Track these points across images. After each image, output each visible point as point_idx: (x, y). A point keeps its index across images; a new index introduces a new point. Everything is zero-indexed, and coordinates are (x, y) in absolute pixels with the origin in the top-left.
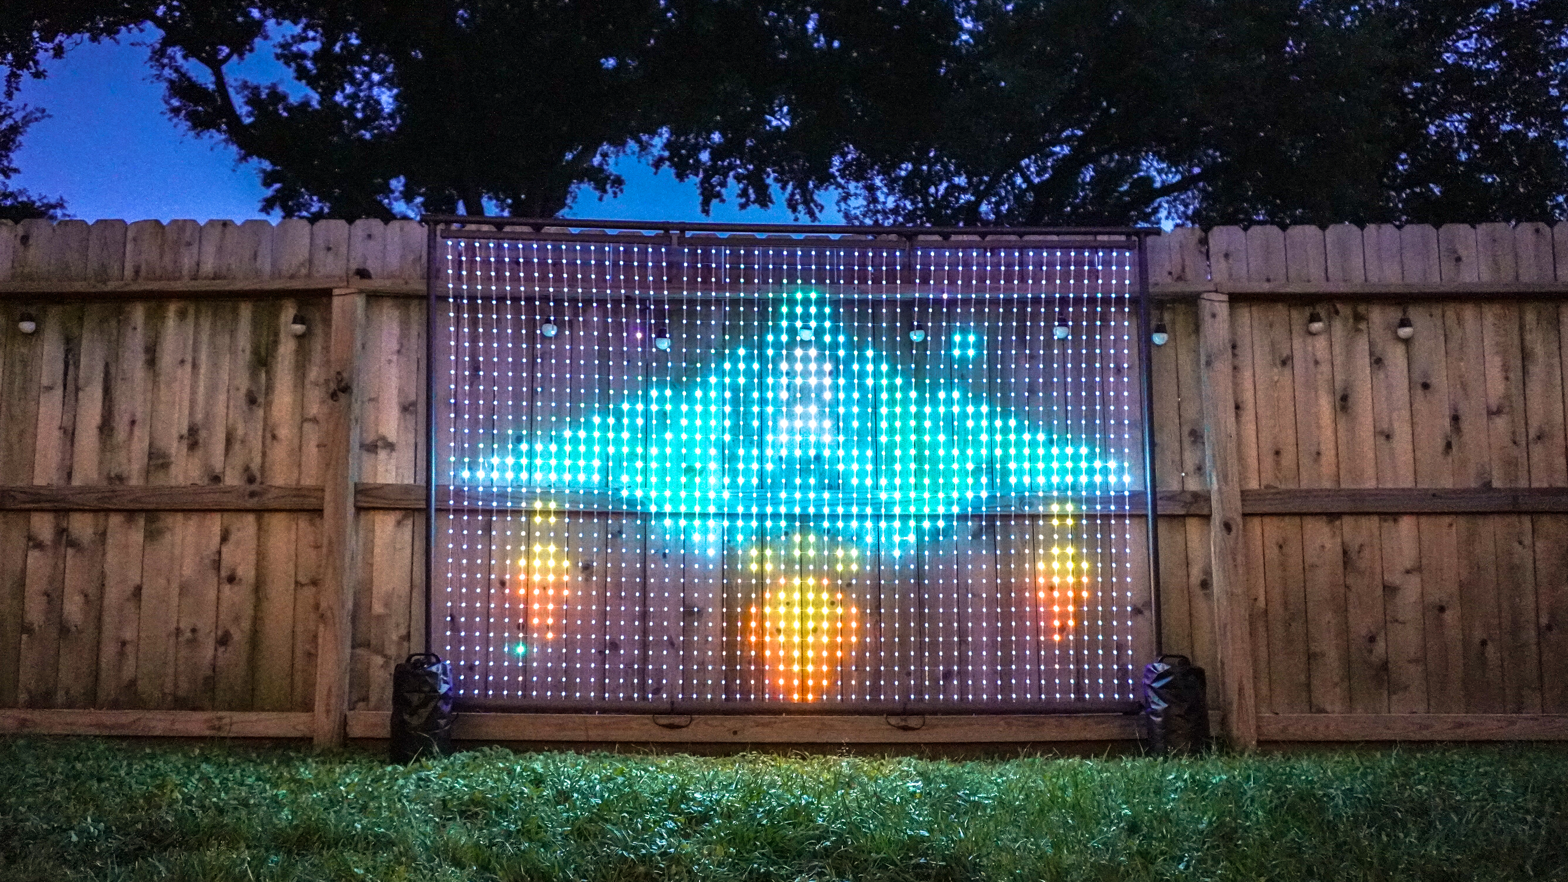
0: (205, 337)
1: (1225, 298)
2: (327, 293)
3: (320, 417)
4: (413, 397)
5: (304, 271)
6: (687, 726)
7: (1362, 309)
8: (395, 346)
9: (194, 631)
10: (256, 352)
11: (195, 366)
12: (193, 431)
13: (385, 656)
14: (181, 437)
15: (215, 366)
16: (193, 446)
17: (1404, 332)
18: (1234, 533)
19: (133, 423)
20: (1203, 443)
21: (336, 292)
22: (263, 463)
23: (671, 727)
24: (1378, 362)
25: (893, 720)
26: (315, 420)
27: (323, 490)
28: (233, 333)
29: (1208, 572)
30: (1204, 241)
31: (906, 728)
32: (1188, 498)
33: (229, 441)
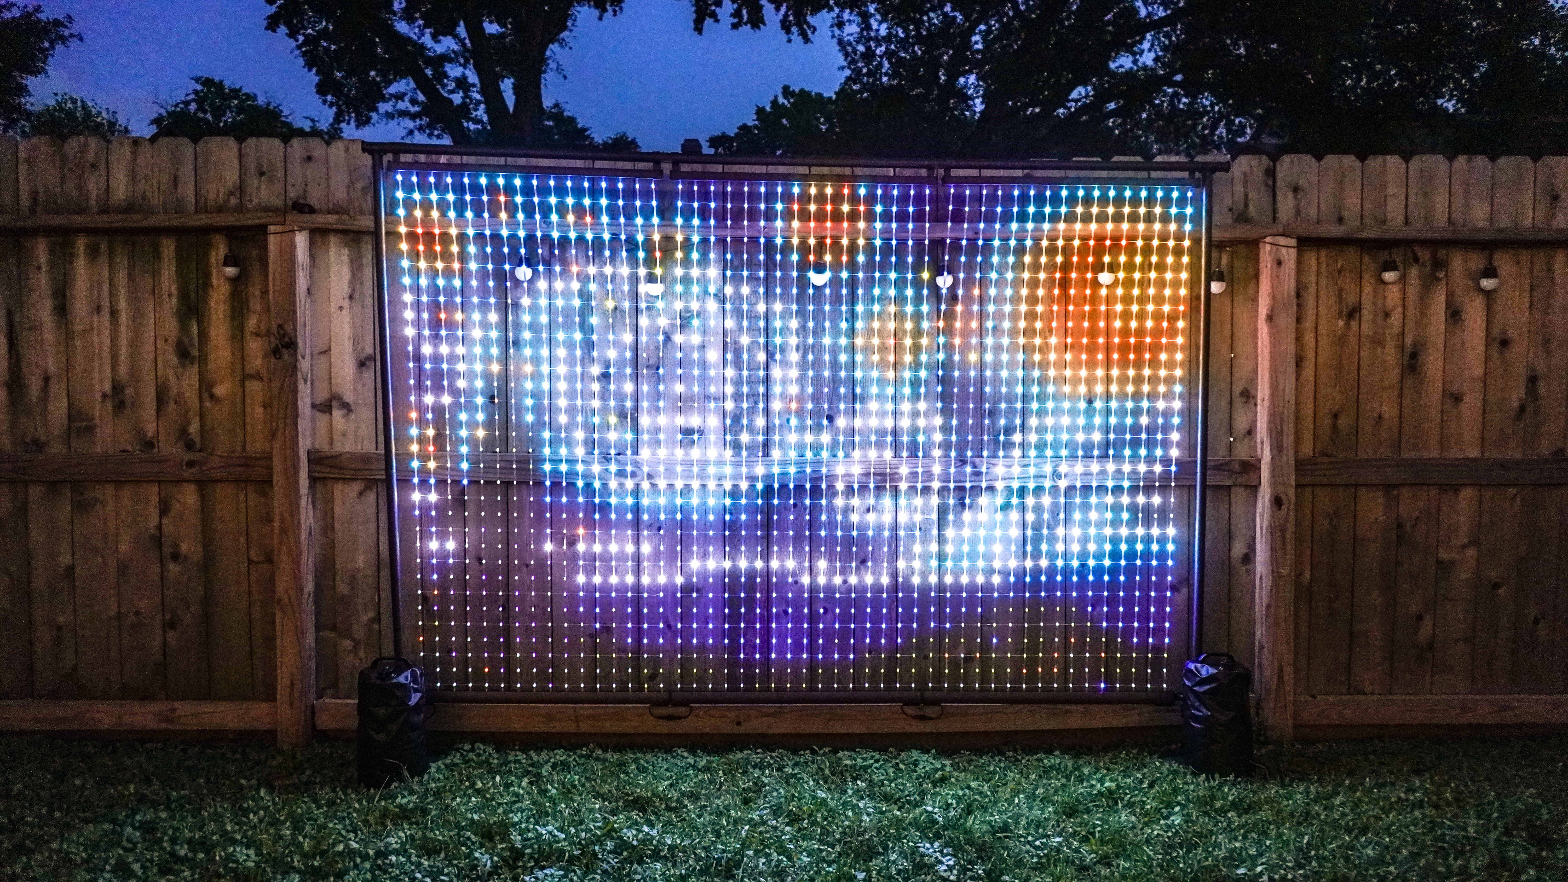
0: (122, 278)
1: (1293, 242)
2: (263, 229)
3: (264, 373)
4: (369, 350)
5: (234, 201)
6: (686, 717)
7: (1441, 253)
8: (346, 290)
9: (137, 613)
10: (183, 295)
11: (114, 314)
12: (117, 388)
13: (353, 640)
14: (104, 396)
15: (137, 315)
16: (120, 406)
17: (1487, 283)
18: (1284, 507)
19: (47, 379)
20: (1256, 404)
21: (272, 229)
22: (202, 426)
23: (670, 718)
24: (1454, 315)
25: (909, 710)
26: (258, 376)
27: (271, 459)
28: (155, 274)
29: (1252, 547)
30: (1271, 173)
31: (922, 718)
32: (1236, 467)
33: (161, 399)
